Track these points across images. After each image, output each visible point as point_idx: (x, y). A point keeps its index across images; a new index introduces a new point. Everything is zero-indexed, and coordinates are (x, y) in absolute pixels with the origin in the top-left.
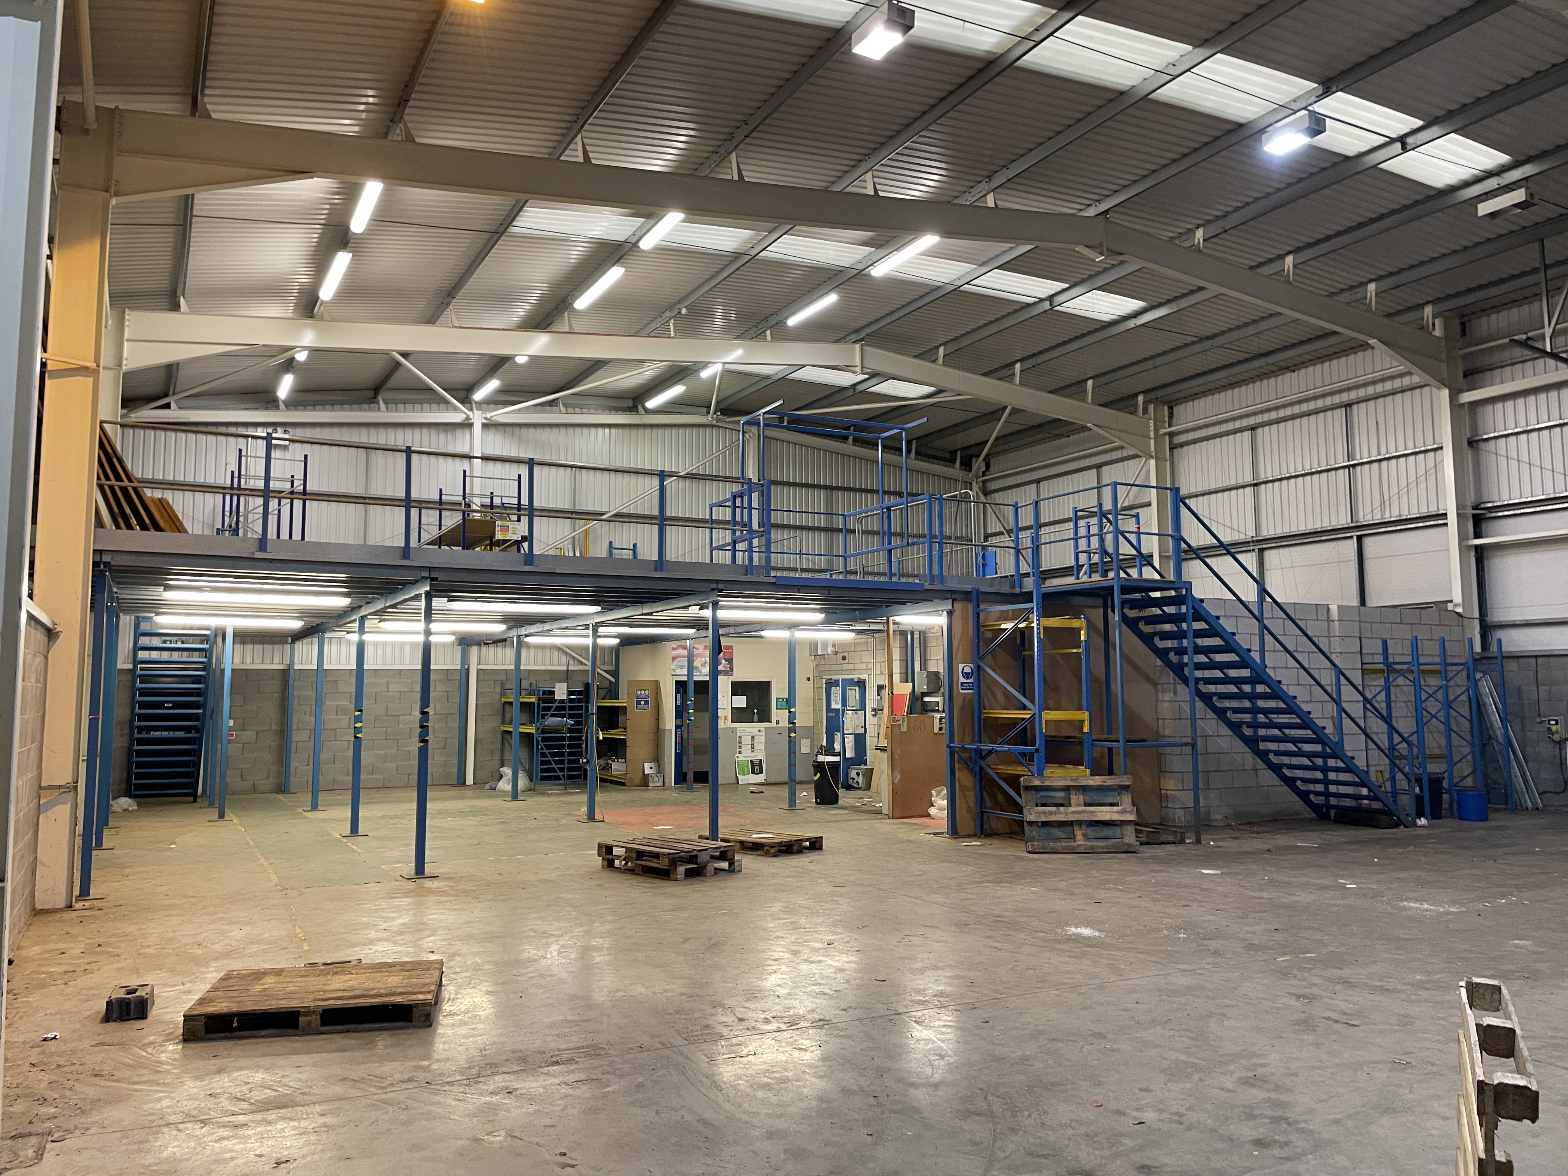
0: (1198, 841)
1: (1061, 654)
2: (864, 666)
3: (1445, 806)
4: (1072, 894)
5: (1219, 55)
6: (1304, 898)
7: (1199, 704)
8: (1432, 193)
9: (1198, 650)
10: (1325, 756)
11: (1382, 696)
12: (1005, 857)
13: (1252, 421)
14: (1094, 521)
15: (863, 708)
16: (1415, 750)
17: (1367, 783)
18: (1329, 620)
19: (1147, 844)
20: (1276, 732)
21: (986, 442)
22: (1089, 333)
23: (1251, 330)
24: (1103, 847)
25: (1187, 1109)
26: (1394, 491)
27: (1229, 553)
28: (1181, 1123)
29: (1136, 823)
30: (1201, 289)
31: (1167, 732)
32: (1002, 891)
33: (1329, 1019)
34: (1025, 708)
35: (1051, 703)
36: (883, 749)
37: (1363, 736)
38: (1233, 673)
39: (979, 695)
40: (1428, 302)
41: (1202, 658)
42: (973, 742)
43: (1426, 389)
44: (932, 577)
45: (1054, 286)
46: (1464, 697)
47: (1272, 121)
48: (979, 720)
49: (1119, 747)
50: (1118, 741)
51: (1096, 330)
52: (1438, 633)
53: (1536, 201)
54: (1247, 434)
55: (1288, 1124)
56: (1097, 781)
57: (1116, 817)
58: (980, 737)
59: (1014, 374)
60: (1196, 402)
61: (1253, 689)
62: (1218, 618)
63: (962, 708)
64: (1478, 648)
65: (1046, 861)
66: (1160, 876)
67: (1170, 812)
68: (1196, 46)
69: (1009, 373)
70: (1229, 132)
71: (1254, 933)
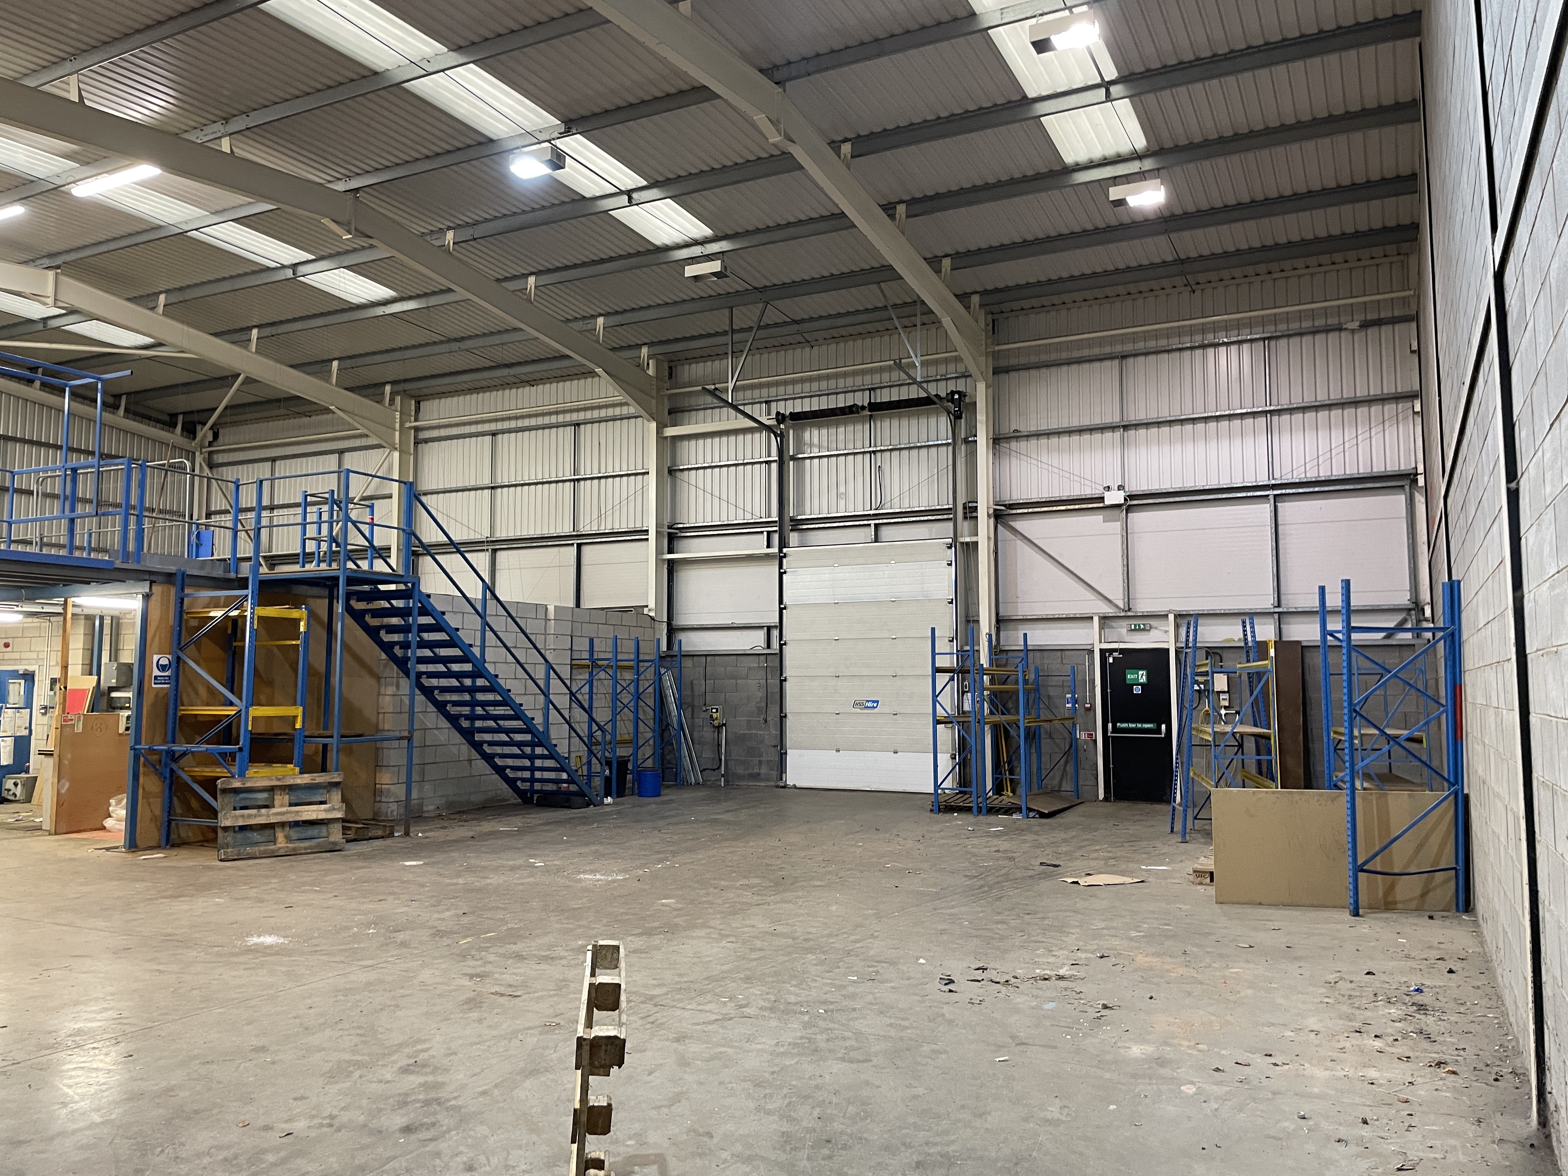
0: (407, 834)
1: (277, 646)
2: (34, 655)
3: (629, 785)
4: (262, 901)
5: (472, 65)
6: (494, 880)
7: (420, 698)
8: (651, 248)
9: (422, 644)
10: (532, 744)
11: (586, 689)
12: (190, 868)
13: (493, 427)
14: (325, 508)
15: (29, 705)
16: (608, 737)
17: (567, 768)
18: (547, 620)
19: (355, 840)
20: (491, 723)
21: (215, 409)
22: (336, 312)
23: (497, 340)
24: (305, 848)
25: (342, 1109)
26: (610, 506)
27: (459, 551)
28: (331, 1125)
29: (343, 820)
30: (450, 290)
31: (386, 727)
32: (181, 906)
33: (496, 993)
34: (231, 704)
35: (263, 698)
36: (48, 754)
37: (567, 726)
38: (455, 667)
39: (177, 690)
40: (645, 344)
41: (427, 653)
42: (165, 742)
43: (640, 419)
44: (126, 556)
45: (298, 255)
46: (651, 690)
47: (519, 144)
48: (175, 718)
49: (333, 742)
50: (332, 737)
51: (343, 311)
52: (636, 633)
53: (728, 274)
54: (488, 439)
55: (439, 1104)
56: (306, 779)
57: (322, 816)
58: (174, 737)
59: (250, 340)
60: (443, 400)
61: (474, 682)
62: (443, 613)
63: (154, 705)
64: (664, 647)
65: (238, 869)
66: (360, 873)
67: (383, 806)
68: (451, 50)
69: (245, 337)
70: (480, 144)
71: (443, 919)
